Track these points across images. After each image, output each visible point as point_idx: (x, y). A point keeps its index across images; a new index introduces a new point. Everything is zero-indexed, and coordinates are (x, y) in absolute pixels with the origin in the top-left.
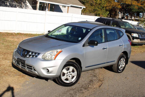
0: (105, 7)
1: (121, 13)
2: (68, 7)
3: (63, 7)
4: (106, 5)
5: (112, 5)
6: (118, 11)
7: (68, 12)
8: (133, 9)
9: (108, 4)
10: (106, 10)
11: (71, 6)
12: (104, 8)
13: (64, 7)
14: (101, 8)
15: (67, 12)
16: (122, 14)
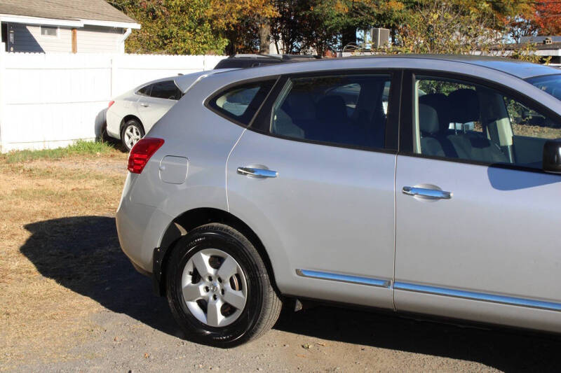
0: (210, 22)
1: (277, 38)
2: (73, 29)
3: (43, 33)
4: (210, 12)
5: (239, 7)
6: (266, 30)
7: (74, 50)
8: (326, 17)
9: (218, 7)
10: (216, 33)
11: (88, 28)
12: (207, 25)
13: (49, 34)
14: (193, 25)
15: (71, 50)
16: (280, 43)
